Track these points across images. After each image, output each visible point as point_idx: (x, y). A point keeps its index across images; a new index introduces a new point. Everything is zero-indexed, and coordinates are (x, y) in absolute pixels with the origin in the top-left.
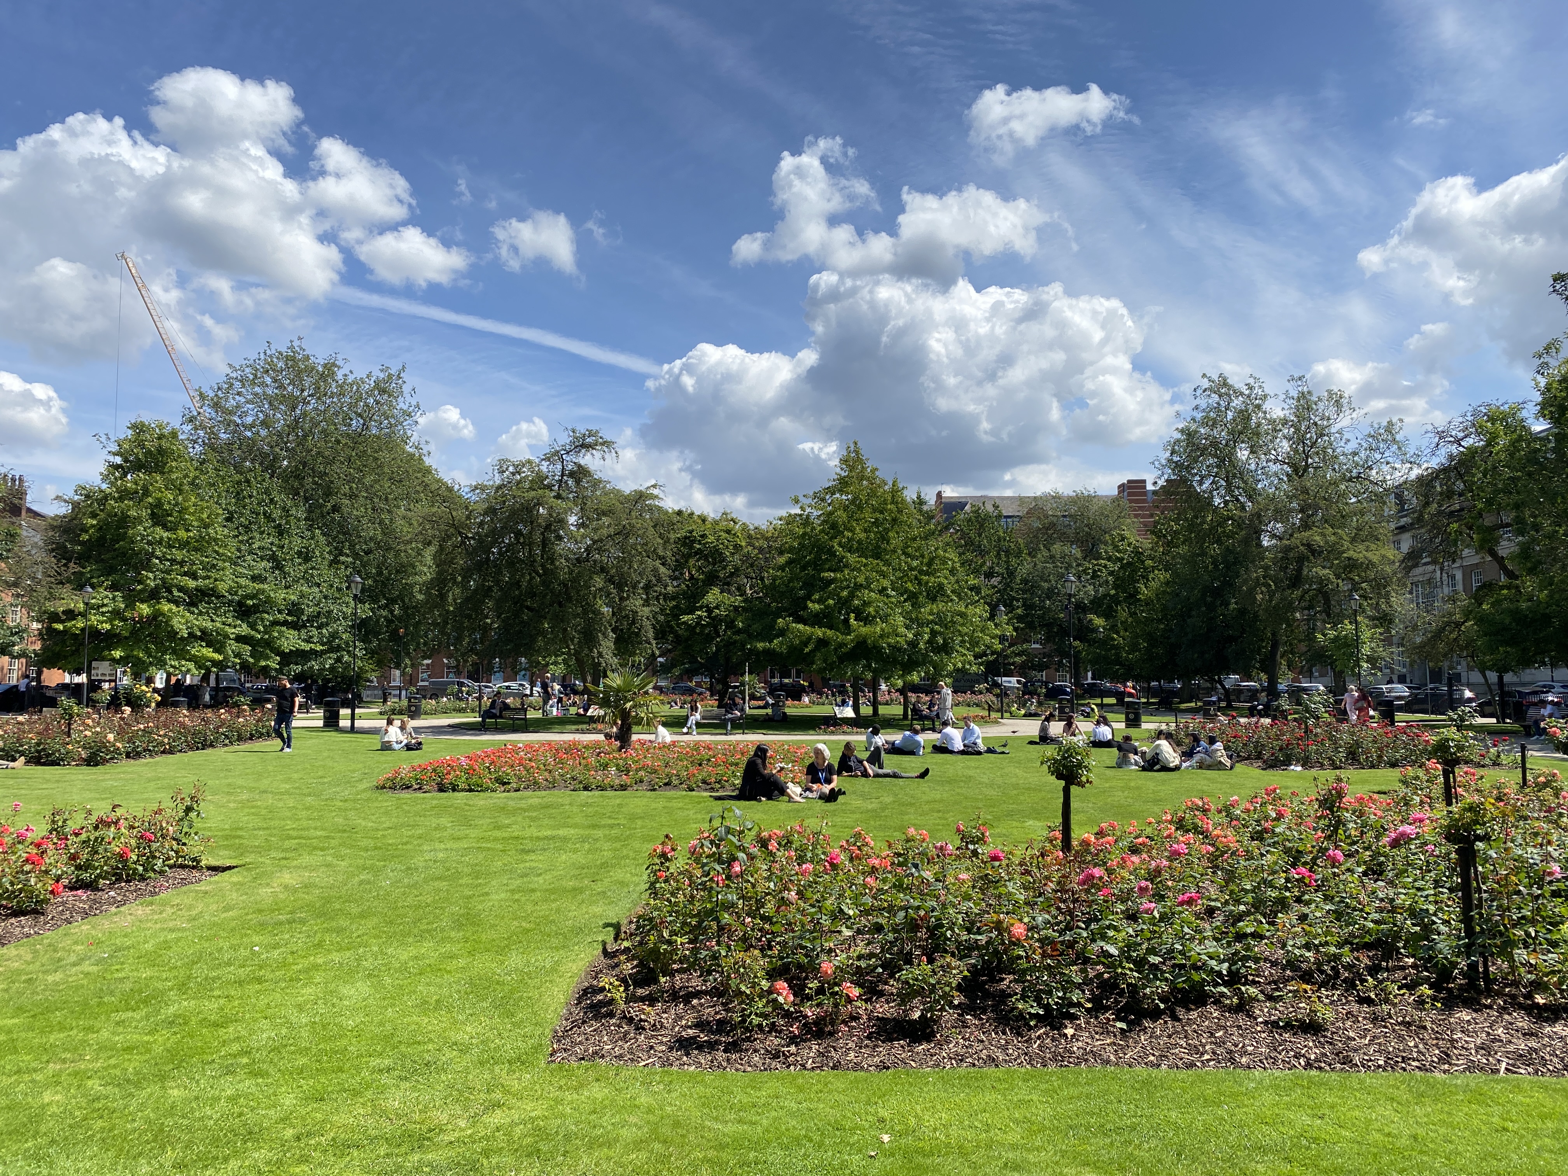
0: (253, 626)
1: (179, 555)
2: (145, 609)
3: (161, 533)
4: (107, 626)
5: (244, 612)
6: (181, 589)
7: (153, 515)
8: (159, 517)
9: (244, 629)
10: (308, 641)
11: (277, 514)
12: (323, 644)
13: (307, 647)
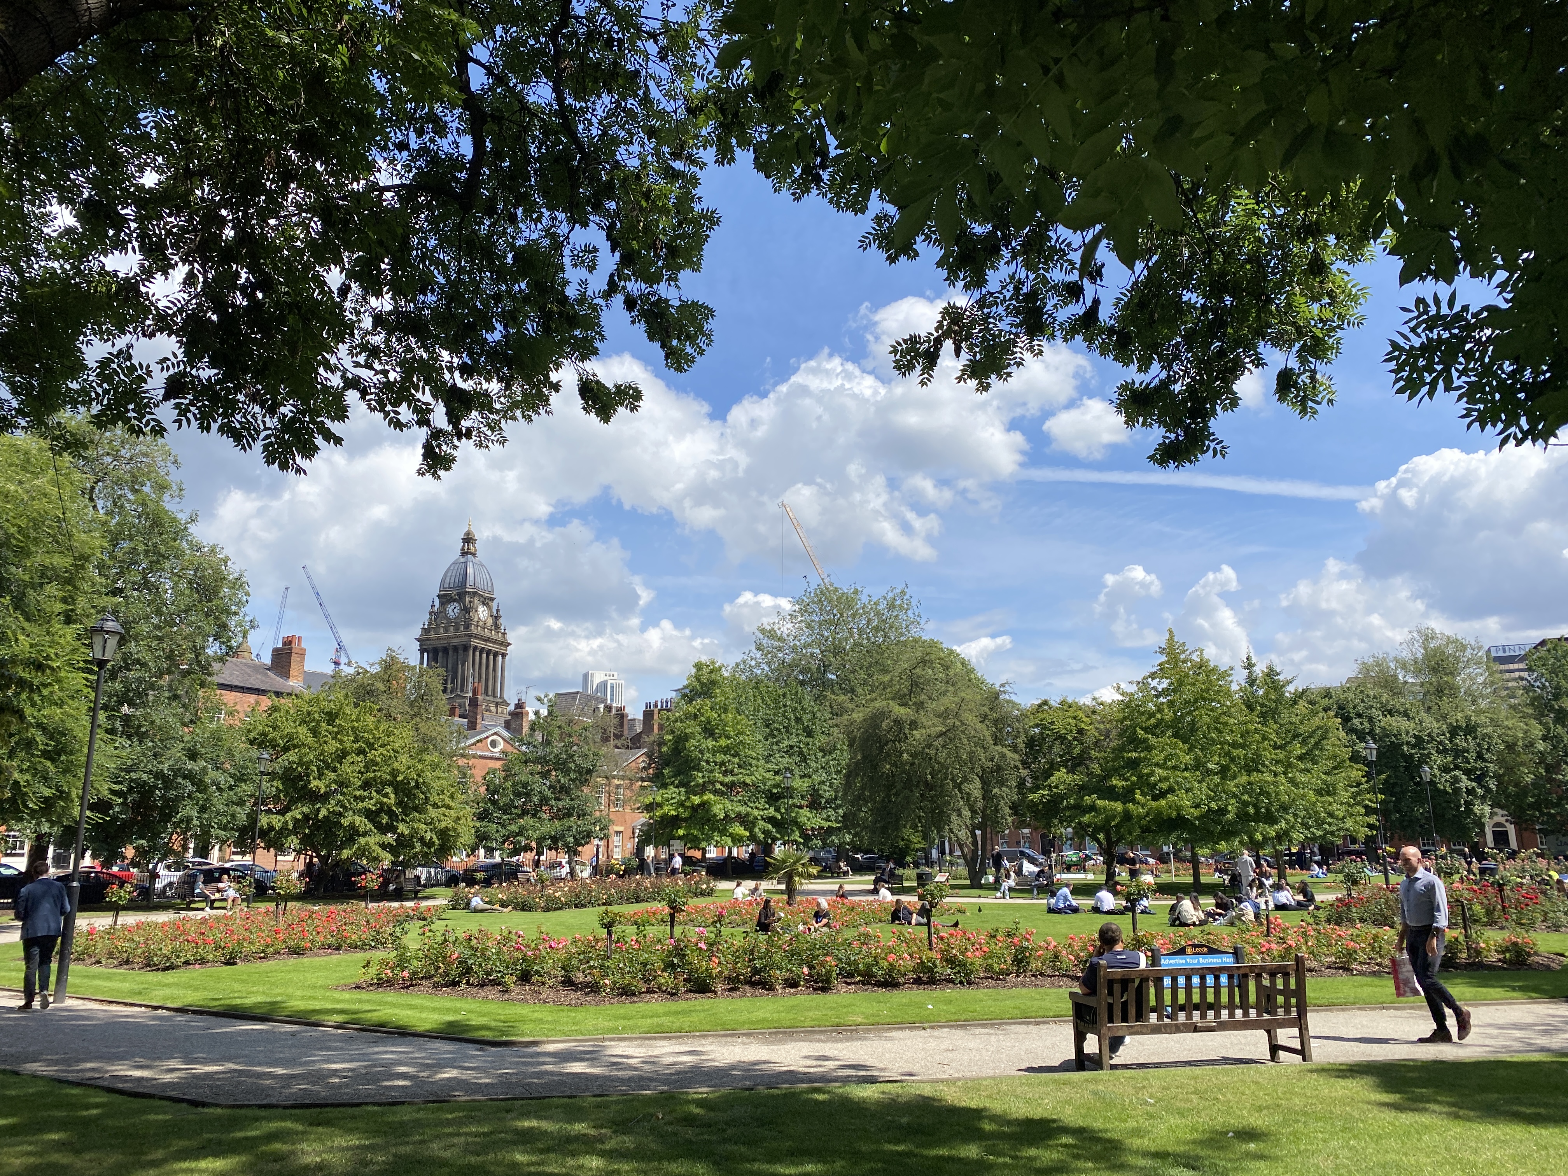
0: (777, 810)
1: (720, 757)
2: (697, 800)
3: (710, 743)
4: (673, 813)
5: (773, 798)
6: (722, 784)
7: (705, 730)
8: (709, 731)
9: (772, 812)
10: (828, 819)
11: (806, 718)
12: (838, 822)
13: (826, 824)
